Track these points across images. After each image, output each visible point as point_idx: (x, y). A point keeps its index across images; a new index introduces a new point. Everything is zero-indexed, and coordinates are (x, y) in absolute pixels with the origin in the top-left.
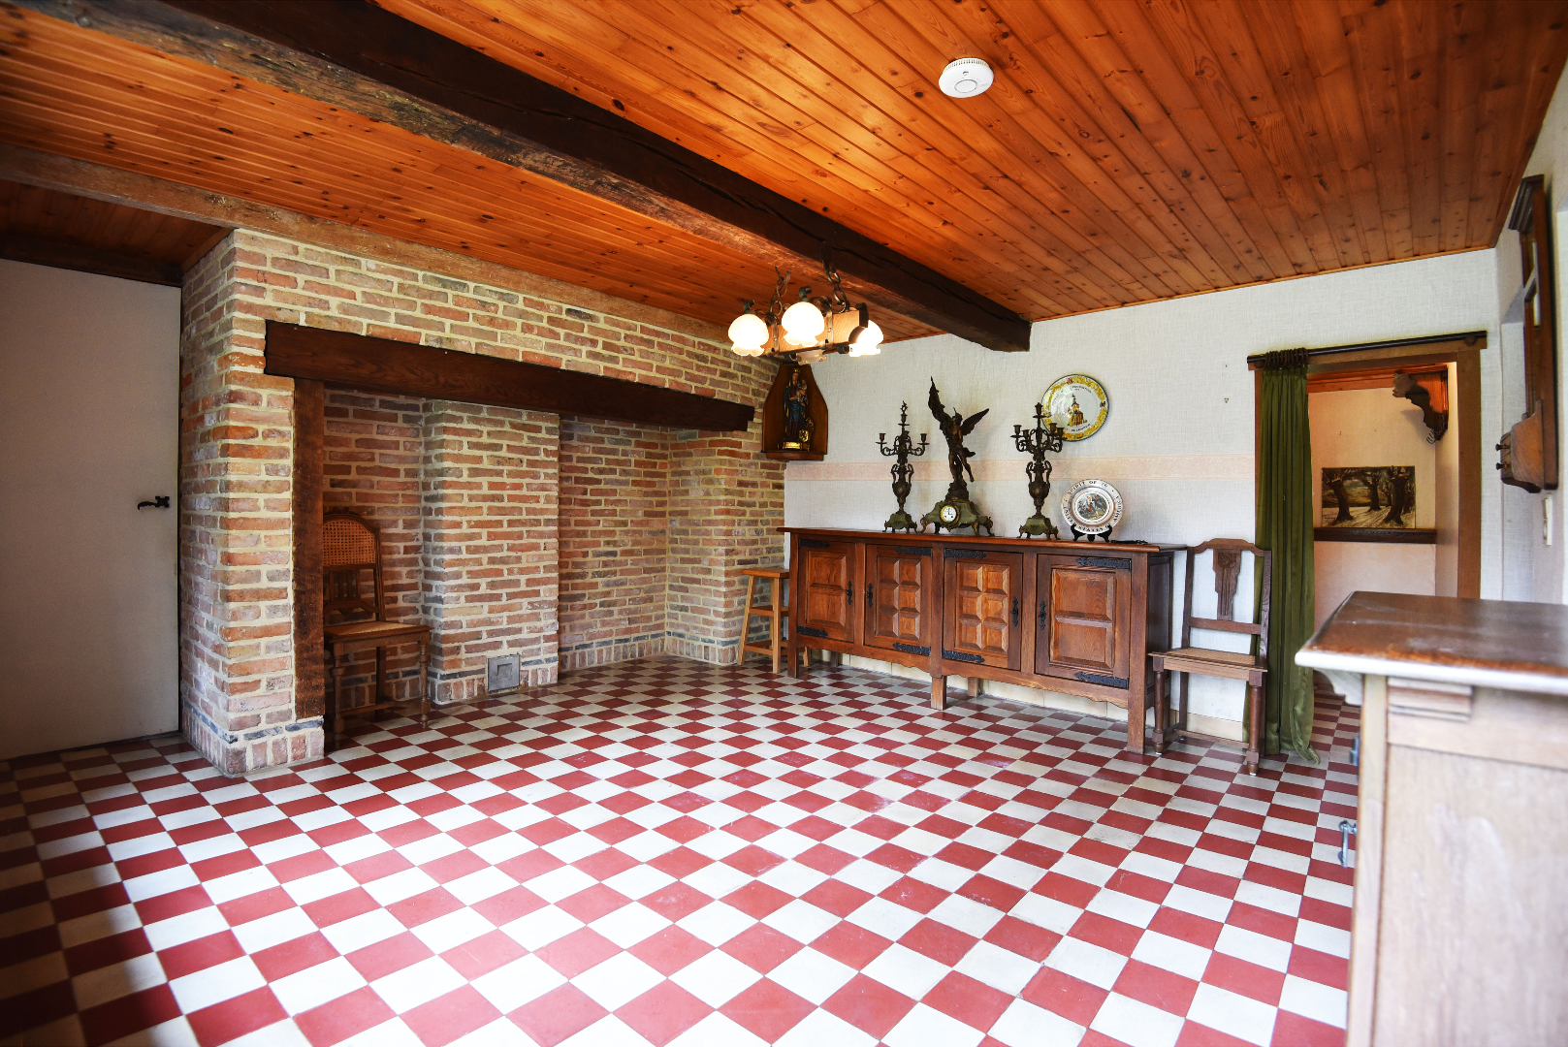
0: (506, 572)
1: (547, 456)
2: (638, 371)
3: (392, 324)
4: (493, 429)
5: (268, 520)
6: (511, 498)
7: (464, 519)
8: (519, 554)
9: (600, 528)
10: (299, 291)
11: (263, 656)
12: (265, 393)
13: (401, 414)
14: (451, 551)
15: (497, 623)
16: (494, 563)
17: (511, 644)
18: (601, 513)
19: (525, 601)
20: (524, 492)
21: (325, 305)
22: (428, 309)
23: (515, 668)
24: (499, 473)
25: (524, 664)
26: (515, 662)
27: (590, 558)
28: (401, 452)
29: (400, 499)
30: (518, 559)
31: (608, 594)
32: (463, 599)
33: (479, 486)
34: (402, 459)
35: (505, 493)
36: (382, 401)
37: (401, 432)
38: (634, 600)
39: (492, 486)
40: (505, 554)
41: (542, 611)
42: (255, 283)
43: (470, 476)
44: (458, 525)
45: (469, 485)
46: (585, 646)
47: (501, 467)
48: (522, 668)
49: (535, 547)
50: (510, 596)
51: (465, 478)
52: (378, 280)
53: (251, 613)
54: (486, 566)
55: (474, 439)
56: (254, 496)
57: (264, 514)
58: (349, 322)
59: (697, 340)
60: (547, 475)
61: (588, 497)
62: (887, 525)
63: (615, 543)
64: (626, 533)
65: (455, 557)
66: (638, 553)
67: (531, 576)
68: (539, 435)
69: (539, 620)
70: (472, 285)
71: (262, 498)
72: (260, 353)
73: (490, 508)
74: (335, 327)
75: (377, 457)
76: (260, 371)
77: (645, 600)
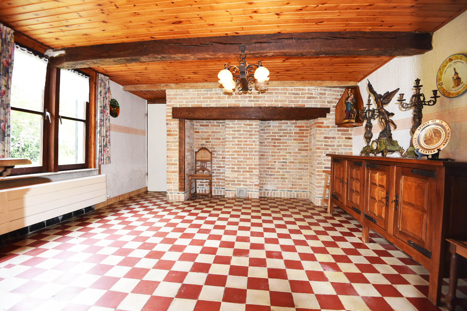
0: (242, 165)
1: (255, 132)
2: (267, 103)
3: (196, 103)
4: (239, 126)
5: (174, 149)
6: (244, 145)
7: (231, 150)
8: (246, 160)
9: (281, 154)
10: (178, 100)
11: (173, 177)
12: (172, 122)
13: (221, 124)
14: (227, 158)
15: (240, 178)
16: (239, 162)
17: (244, 185)
18: (281, 149)
19: (248, 173)
20: (248, 143)
21: (182, 102)
22: (204, 98)
23: (245, 192)
24: (240, 138)
25: (248, 191)
26: (245, 190)
27: (277, 163)
28: (221, 134)
29: (221, 145)
30: (246, 162)
31: (284, 175)
32: (230, 171)
33: (235, 141)
34: (221, 136)
35: (242, 143)
36: (216, 122)
37: (221, 129)
38: (294, 178)
39: (238, 141)
40: (242, 160)
41: (254, 177)
42: (170, 100)
43: (232, 139)
44: (229, 152)
45: (232, 141)
46: (275, 190)
47: (241, 136)
48: (247, 192)
49: (252, 159)
50: (243, 172)
51: (231, 140)
52: (193, 94)
53: (170, 168)
54: (236, 163)
55: (233, 129)
56: (171, 144)
57: (173, 147)
58: (187, 105)
59: (293, 88)
60: (255, 138)
61: (276, 144)
62: (362, 152)
63: (286, 159)
64: (291, 156)
65: (228, 160)
66: (296, 163)
67: (250, 167)
68: (253, 127)
69: (252, 179)
70: (214, 89)
71: (173, 144)
72: (171, 114)
73: (238, 147)
74: (184, 106)
75: (215, 135)
76: (171, 118)
77: (299, 179)
